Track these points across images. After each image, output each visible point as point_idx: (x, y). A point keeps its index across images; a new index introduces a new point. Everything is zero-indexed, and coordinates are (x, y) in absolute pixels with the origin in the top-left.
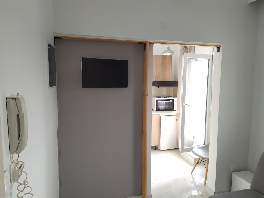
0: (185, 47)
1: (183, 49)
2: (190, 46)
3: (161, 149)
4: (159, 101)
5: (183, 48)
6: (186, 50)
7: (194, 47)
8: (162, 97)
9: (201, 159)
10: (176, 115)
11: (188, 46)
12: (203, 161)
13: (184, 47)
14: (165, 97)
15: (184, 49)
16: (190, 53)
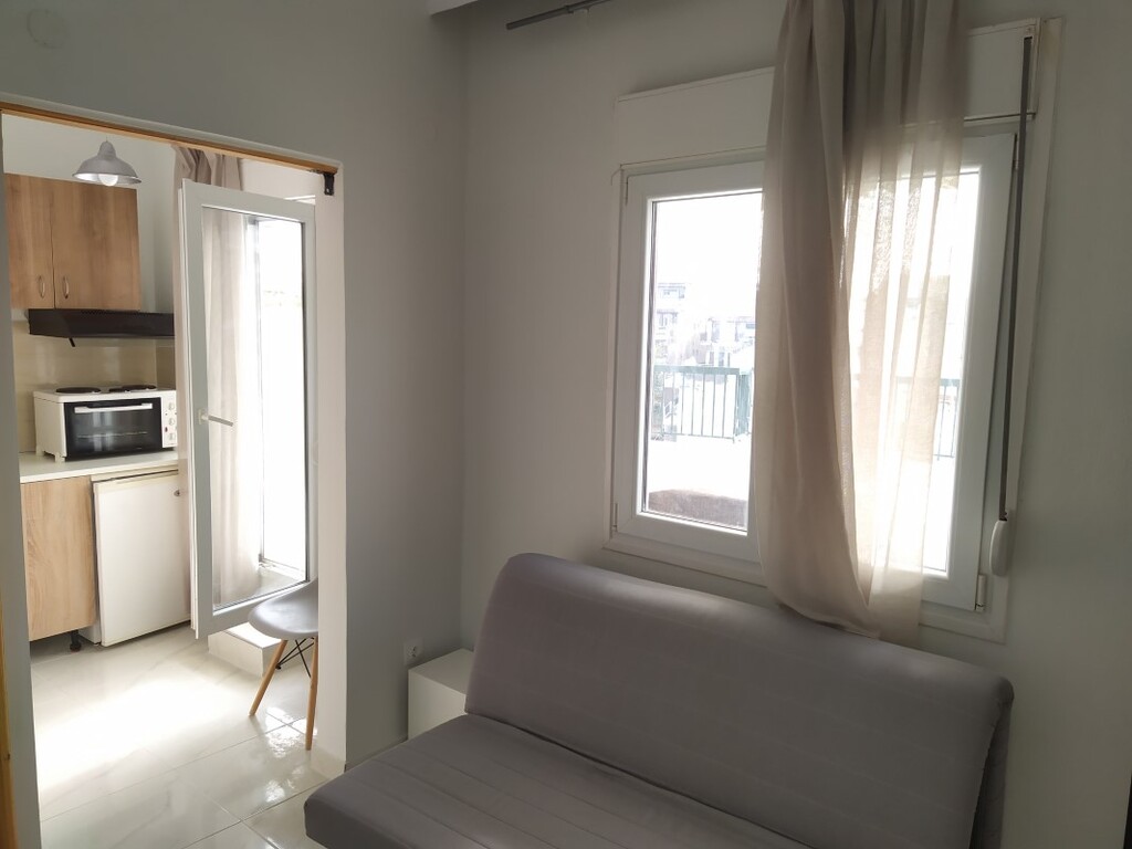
0: (198, 155)
1: (186, 164)
2: (218, 155)
3: (107, 641)
4: (78, 410)
5: (188, 161)
6: (203, 174)
7: (239, 161)
8: (97, 390)
9: (291, 645)
10: (173, 471)
11: (210, 153)
12: (297, 650)
13: (189, 153)
14: (112, 391)
15: (190, 166)
16: (219, 183)
